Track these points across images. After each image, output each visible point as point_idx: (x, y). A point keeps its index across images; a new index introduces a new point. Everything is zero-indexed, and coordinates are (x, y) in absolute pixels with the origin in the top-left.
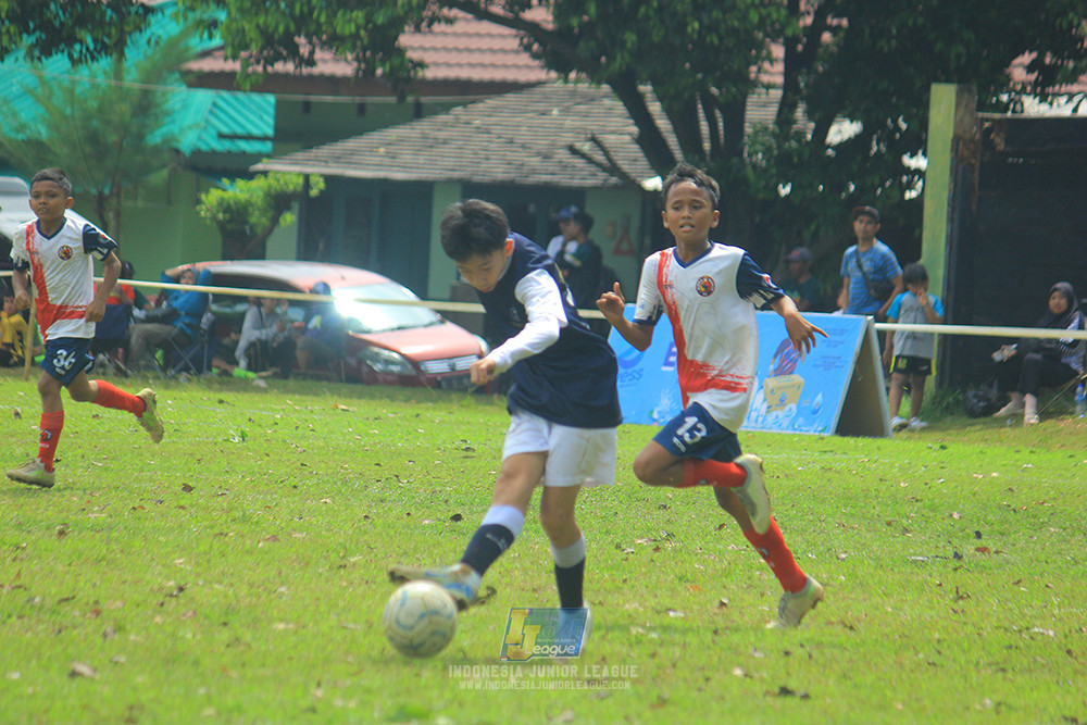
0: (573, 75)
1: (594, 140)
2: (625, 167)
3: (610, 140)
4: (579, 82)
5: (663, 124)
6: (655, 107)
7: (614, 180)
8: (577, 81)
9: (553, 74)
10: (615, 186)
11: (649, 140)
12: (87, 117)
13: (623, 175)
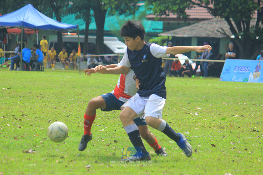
0: (217, 17)
1: (221, 29)
2: (227, 33)
3: (225, 29)
4: (218, 18)
5: (234, 26)
6: (233, 23)
7: (225, 36)
9: (214, 17)
10: (226, 38)
11: (232, 29)
13: (227, 35)
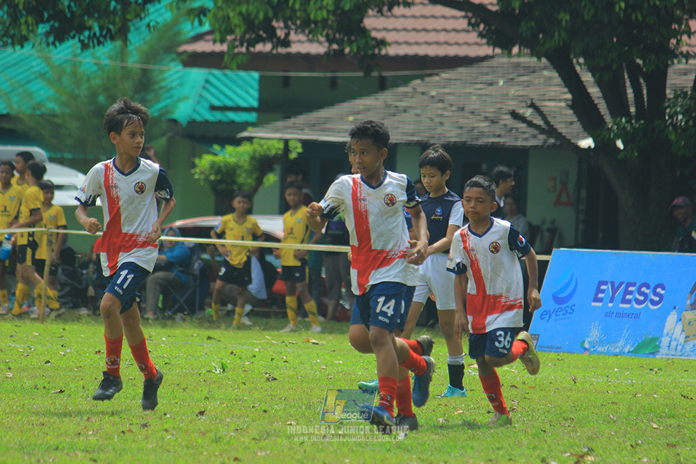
0: (515, 50)
1: (533, 106)
2: (562, 128)
3: (548, 106)
5: (594, 91)
6: (587, 77)
7: (552, 141)
8: (519, 55)
9: (498, 51)
10: (554, 145)
11: (582, 105)
12: (93, 95)
13: (559, 136)
